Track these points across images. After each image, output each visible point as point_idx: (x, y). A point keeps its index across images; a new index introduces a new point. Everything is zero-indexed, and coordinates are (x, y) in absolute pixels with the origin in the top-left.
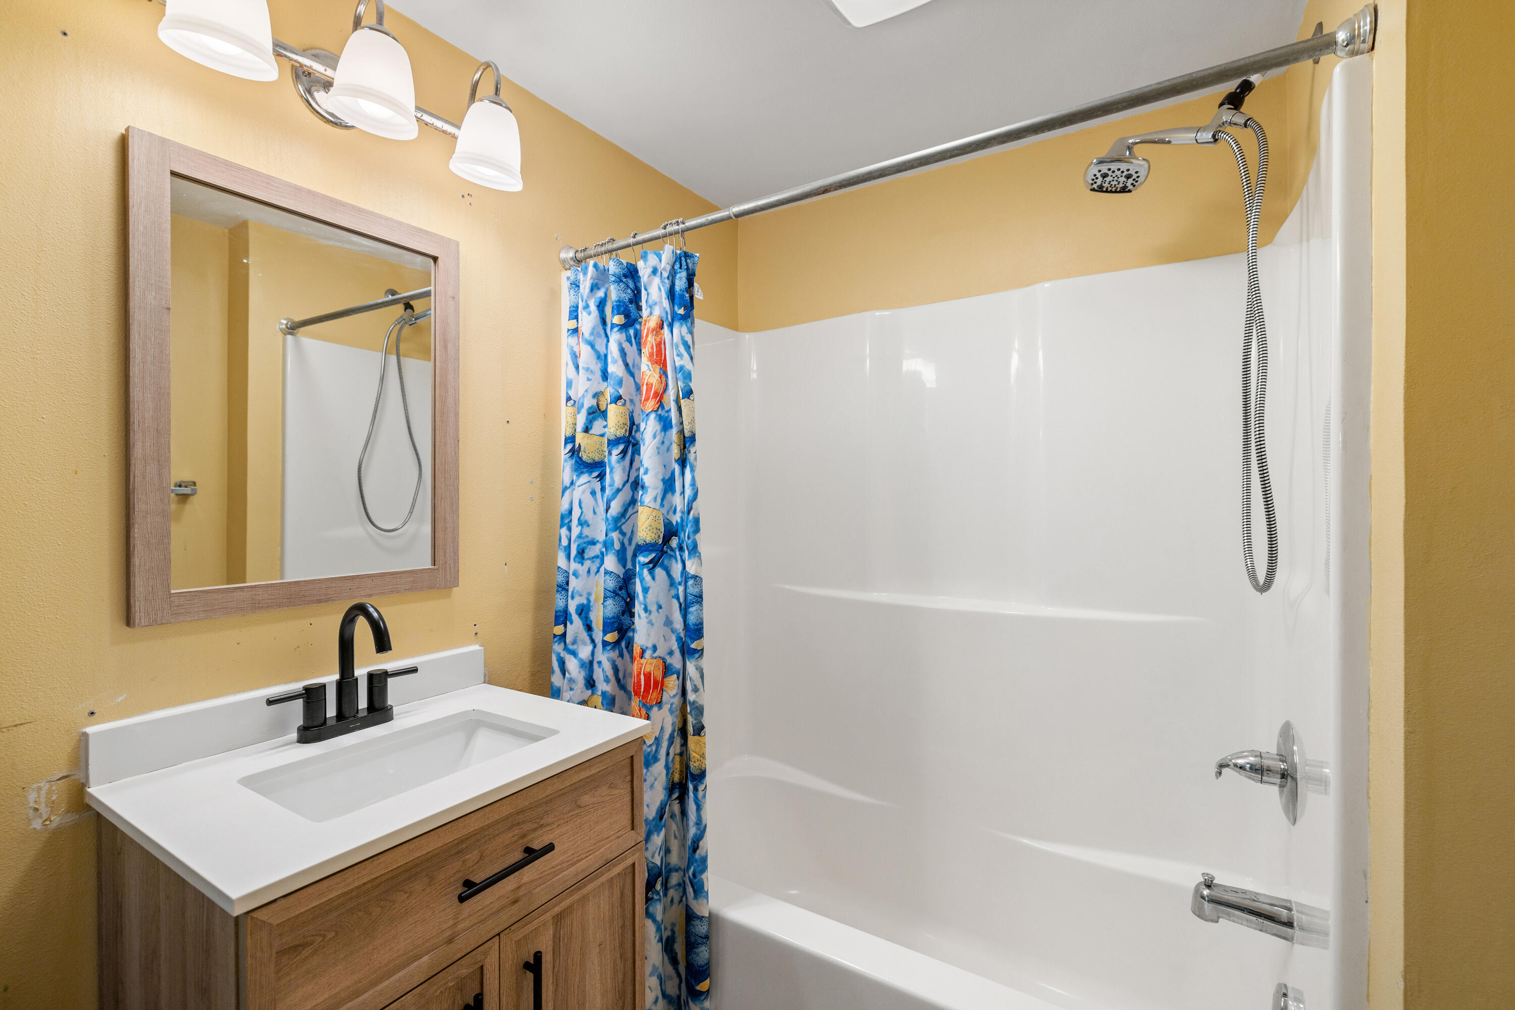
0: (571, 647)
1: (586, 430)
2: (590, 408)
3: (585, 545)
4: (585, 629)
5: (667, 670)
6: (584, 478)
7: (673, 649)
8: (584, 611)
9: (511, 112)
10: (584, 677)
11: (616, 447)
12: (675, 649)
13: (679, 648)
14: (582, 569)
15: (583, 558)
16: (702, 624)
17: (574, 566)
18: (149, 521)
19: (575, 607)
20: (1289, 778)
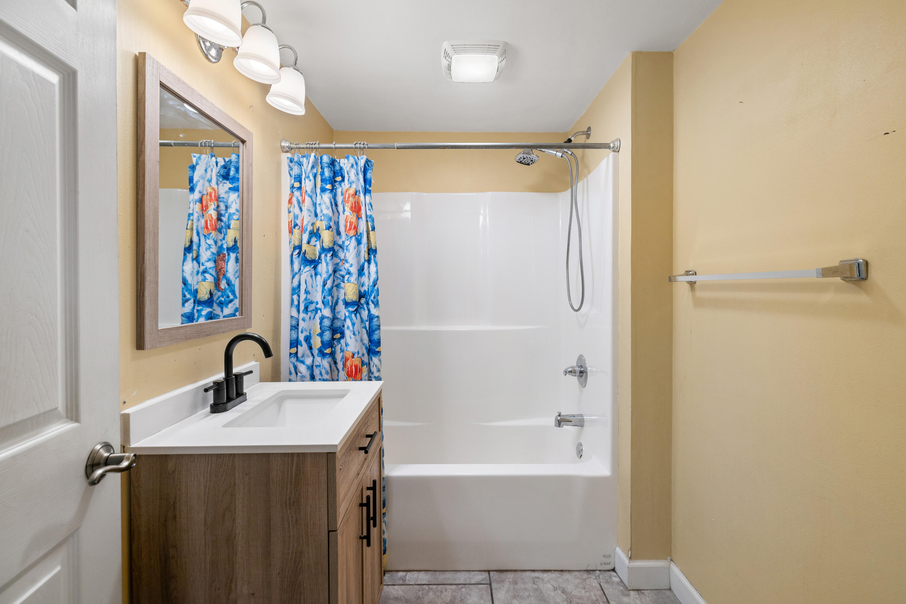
0: (301, 359)
1: (309, 243)
2: (310, 231)
3: (308, 304)
4: (308, 349)
5: (363, 363)
6: (308, 268)
7: (364, 353)
8: (308, 339)
9: (302, 74)
10: (309, 374)
11: (329, 252)
12: (365, 353)
13: (367, 352)
14: (307, 317)
15: (307, 311)
16: (380, 339)
17: (302, 315)
18: (151, 287)
19: (304, 337)
20: (584, 373)
